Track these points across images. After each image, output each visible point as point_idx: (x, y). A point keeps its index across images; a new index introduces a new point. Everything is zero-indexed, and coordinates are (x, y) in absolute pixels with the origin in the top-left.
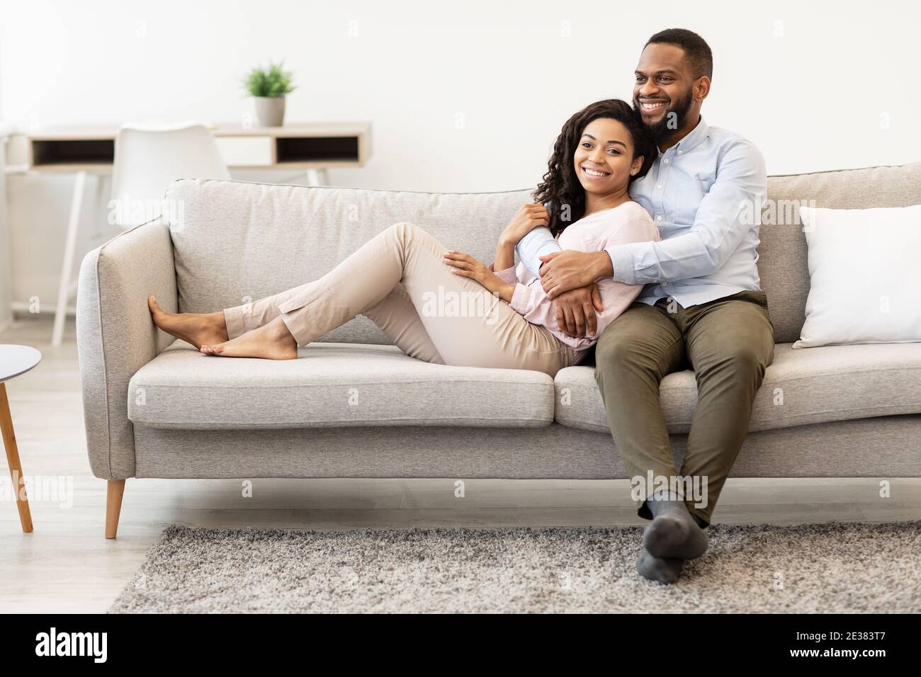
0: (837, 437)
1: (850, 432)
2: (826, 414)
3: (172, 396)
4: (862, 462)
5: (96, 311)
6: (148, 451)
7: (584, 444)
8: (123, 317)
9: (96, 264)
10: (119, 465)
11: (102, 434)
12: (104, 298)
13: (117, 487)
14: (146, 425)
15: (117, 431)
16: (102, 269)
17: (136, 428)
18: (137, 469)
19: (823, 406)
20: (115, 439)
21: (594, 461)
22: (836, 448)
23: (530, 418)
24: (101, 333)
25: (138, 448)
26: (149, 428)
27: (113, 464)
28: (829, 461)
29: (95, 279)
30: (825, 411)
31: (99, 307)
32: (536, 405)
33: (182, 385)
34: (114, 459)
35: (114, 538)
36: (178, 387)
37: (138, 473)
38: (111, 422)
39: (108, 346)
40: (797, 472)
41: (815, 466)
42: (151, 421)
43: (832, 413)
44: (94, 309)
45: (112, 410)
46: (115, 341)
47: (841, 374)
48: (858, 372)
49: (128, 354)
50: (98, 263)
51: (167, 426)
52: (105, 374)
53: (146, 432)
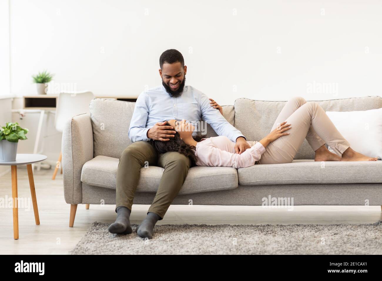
0: (343, 190)
1: (347, 189)
2: (340, 180)
3: (98, 174)
4: (352, 200)
5: (70, 140)
6: (87, 194)
7: (250, 193)
8: (79, 143)
9: (71, 123)
10: (76, 198)
11: (70, 187)
12: (73, 135)
13: (74, 207)
14: (88, 184)
15: (76, 185)
16: (73, 125)
17: (83, 185)
18: (82, 200)
19: (339, 177)
20: (75, 189)
21: (254, 199)
22: (342, 194)
23: (229, 187)
24: (71, 149)
25: (83, 193)
26: (88, 185)
27: (74, 198)
28: (340, 199)
29: (70, 129)
30: (339, 179)
31: (71, 139)
32: (231, 182)
33: (103, 171)
34: (75, 196)
35: (72, 227)
36: (101, 171)
37: (83, 202)
38: (74, 182)
39: (74, 153)
40: (328, 203)
41: (335, 201)
42: (89, 182)
43: (342, 180)
44: (69, 139)
45: (74, 177)
46: (77, 152)
47: (346, 166)
48: (352, 166)
49: (81, 157)
50: (71, 122)
51: (95, 185)
52: (72, 164)
53: (86, 186)
